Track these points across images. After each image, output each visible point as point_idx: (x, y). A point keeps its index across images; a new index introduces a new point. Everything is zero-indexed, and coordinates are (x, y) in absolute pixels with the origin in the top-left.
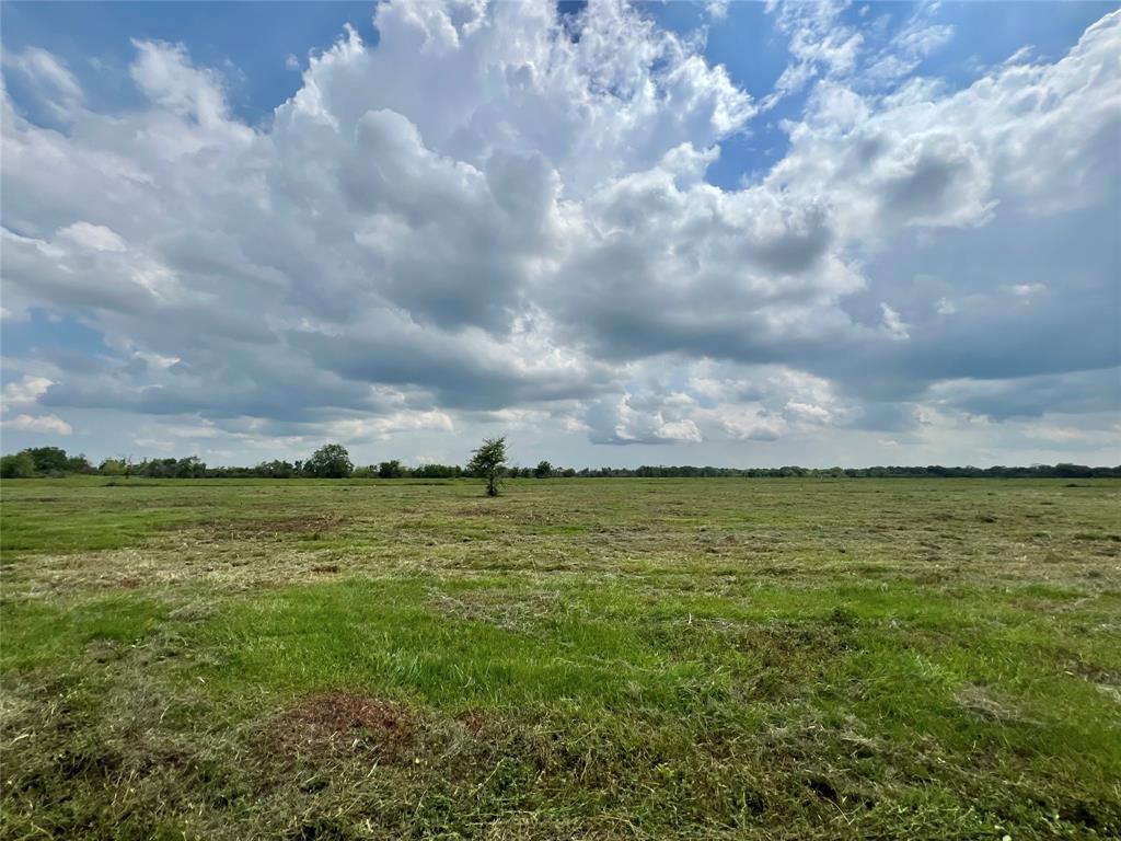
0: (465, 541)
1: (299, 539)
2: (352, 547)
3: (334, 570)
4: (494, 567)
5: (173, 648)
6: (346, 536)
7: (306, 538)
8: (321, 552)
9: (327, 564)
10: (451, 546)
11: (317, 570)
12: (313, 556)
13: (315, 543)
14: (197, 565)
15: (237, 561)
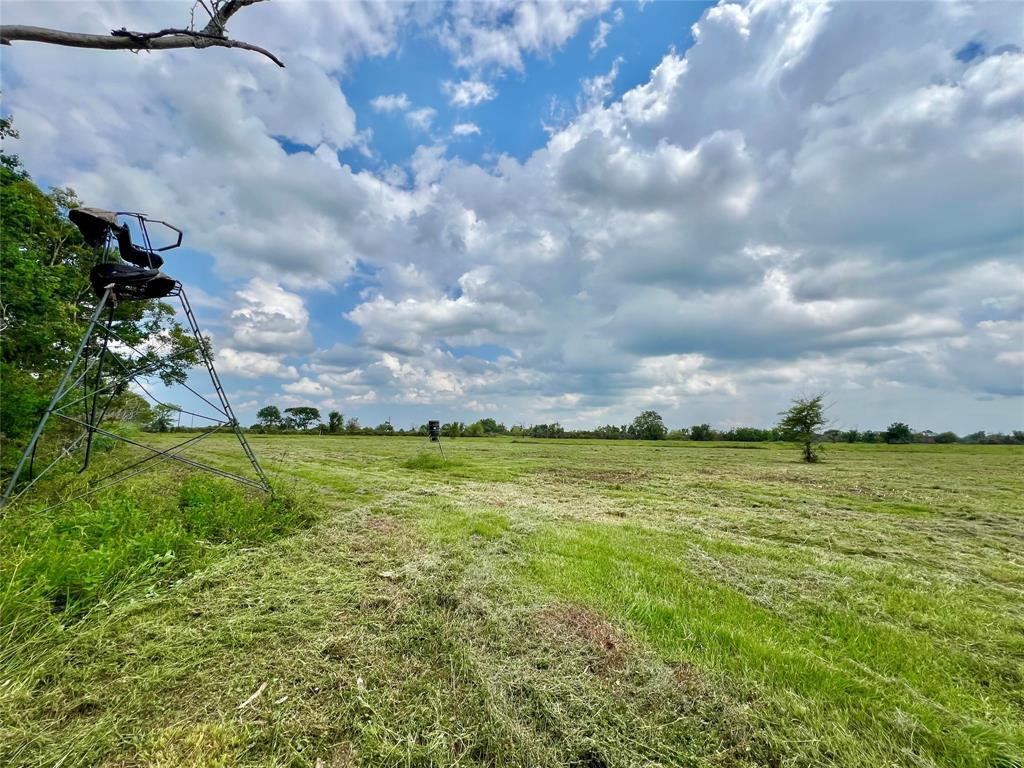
0: (755, 506)
1: (607, 487)
2: (642, 499)
3: (622, 515)
4: (775, 537)
5: (506, 548)
6: (641, 489)
7: (610, 488)
8: (618, 500)
9: (618, 509)
10: (736, 509)
11: (610, 513)
12: (612, 502)
13: (616, 492)
14: (539, 498)
15: (562, 499)
